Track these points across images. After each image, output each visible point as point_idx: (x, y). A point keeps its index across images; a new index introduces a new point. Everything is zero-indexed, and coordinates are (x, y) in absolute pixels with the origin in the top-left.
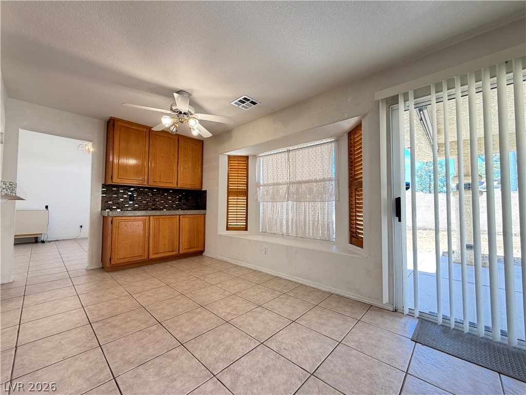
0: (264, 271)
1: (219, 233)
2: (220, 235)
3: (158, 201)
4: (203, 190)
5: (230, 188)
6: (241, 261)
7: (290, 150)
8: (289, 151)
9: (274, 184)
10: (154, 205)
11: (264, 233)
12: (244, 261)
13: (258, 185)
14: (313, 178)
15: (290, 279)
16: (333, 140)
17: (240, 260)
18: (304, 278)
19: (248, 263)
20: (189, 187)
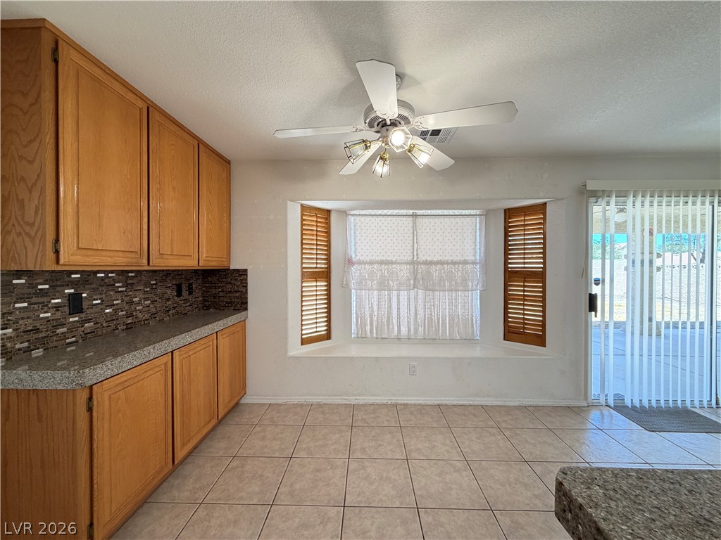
0: (413, 402)
1: (291, 353)
2: (295, 358)
3: (139, 303)
4: (232, 268)
5: (304, 266)
6: (356, 395)
7: (416, 215)
8: (414, 216)
9: (381, 263)
10: (131, 315)
11: (362, 339)
12: (363, 395)
13: (350, 262)
14: (448, 258)
15: (461, 403)
16: (478, 212)
17: (353, 395)
18: (483, 397)
19: (373, 395)
20: (214, 264)
